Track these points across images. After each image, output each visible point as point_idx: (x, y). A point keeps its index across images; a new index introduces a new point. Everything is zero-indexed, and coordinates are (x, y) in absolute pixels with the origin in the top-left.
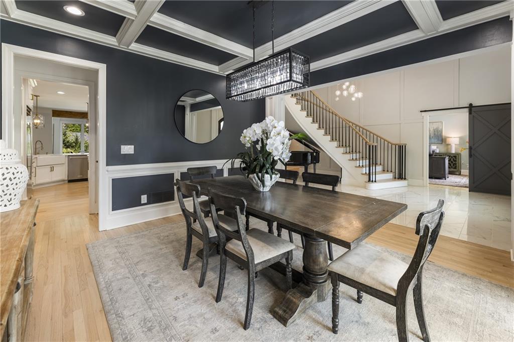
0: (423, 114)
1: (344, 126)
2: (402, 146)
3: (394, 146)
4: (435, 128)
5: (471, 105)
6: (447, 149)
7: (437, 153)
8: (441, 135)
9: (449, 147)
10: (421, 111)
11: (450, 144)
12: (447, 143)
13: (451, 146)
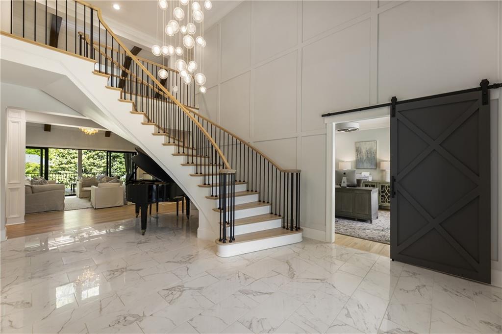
0: (327, 119)
1: (234, 143)
2: (292, 174)
3: (282, 174)
4: (368, 148)
5: (394, 99)
6: (382, 177)
7: (369, 182)
8: (375, 158)
9: (384, 173)
10: (323, 116)
11: (385, 170)
12: (381, 169)
13: (386, 173)
